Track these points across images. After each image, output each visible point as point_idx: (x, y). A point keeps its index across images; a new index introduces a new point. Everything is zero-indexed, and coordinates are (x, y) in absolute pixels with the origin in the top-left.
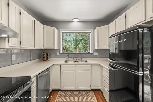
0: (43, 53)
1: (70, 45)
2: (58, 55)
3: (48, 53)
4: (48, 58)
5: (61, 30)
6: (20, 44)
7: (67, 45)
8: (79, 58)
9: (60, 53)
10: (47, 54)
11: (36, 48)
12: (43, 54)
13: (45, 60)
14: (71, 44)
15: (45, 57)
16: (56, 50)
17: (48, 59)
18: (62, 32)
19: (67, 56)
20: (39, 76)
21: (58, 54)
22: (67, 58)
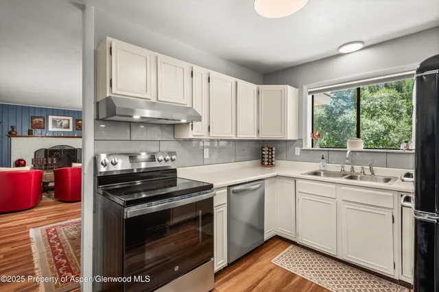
0: (263, 147)
1: (391, 121)
2: (299, 154)
3: (272, 148)
4: (273, 159)
5: (305, 87)
6: (209, 131)
7: (376, 123)
8: (363, 168)
9: (304, 148)
10: (270, 150)
11: (238, 136)
12: (263, 151)
13: (266, 163)
14: (398, 119)
15: (267, 156)
16: (294, 141)
17: (274, 163)
18: (310, 93)
19: (323, 158)
20: (232, 189)
21: (298, 151)
22: (321, 163)
